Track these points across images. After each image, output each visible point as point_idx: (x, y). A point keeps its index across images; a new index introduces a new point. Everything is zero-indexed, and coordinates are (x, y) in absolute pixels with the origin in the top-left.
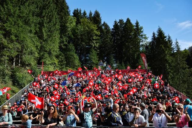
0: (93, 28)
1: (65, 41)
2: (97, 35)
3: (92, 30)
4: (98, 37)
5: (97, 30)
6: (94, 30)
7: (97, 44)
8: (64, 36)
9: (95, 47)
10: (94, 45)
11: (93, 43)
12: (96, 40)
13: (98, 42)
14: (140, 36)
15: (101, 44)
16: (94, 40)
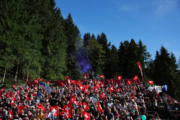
0: (99, 47)
1: (73, 59)
2: (102, 54)
3: (98, 49)
4: (104, 56)
5: (102, 49)
6: (99, 50)
7: (102, 62)
8: (72, 55)
9: (101, 64)
10: (99, 63)
11: (99, 61)
12: (101, 58)
13: (104, 61)
14: (144, 54)
15: (106, 62)
16: (100, 58)
